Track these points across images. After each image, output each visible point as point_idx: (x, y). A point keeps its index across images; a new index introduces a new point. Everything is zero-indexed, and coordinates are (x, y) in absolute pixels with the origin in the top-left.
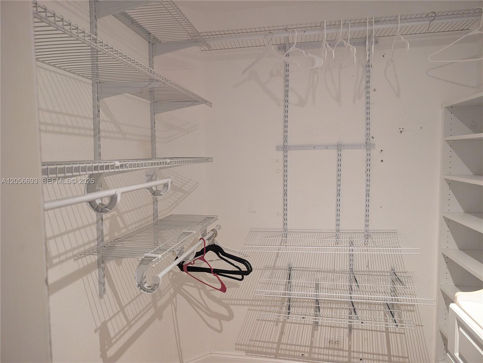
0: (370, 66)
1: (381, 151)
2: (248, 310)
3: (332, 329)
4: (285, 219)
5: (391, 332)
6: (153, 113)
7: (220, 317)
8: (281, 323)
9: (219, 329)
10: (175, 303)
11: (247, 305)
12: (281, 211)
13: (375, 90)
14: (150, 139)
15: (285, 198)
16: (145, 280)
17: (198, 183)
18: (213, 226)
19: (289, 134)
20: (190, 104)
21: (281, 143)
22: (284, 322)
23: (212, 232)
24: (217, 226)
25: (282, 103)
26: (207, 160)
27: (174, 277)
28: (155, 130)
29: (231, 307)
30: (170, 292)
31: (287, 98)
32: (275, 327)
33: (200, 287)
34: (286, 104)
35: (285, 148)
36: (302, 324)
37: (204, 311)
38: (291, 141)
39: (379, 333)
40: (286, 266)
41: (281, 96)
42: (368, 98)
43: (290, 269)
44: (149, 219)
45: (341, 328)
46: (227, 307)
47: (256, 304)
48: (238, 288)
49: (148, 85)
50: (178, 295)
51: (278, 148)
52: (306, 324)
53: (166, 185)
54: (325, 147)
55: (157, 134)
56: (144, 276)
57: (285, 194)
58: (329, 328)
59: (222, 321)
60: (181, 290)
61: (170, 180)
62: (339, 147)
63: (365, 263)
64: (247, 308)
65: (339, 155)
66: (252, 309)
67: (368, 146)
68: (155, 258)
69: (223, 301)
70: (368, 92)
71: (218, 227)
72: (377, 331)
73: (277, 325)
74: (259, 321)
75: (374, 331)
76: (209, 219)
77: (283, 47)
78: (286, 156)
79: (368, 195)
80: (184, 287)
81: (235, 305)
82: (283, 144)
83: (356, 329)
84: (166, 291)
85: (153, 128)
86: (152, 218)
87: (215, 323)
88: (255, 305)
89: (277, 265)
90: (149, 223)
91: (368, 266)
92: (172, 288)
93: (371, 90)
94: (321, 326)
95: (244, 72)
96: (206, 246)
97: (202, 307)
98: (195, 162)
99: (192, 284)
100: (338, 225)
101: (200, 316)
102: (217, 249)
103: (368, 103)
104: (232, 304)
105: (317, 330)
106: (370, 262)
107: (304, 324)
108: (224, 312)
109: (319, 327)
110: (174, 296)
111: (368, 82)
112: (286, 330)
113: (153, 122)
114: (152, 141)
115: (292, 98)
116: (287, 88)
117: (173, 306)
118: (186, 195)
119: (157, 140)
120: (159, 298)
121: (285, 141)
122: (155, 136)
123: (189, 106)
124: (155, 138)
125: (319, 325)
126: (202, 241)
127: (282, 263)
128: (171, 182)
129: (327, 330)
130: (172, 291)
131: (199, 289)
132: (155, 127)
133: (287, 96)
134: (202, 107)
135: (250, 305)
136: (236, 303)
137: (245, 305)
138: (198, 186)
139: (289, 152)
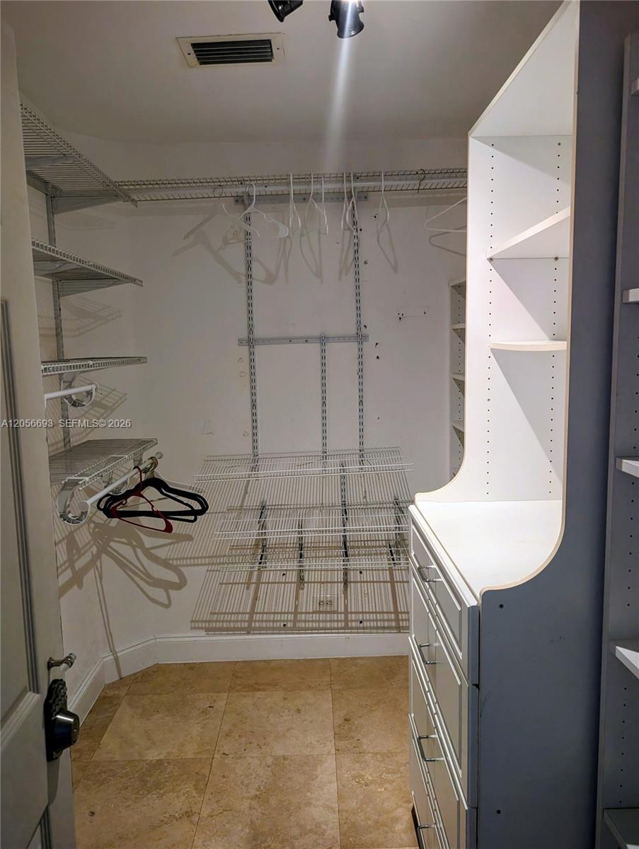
0: (358, 229)
1: (377, 344)
2: (207, 571)
3: (322, 585)
4: (255, 441)
5: (397, 582)
6: (57, 295)
7: (167, 586)
8: (253, 585)
9: (167, 603)
10: (99, 566)
11: (205, 565)
12: (250, 431)
13: (366, 263)
14: (54, 332)
15: (254, 411)
16: (69, 509)
17: (126, 394)
18: (151, 452)
19: (255, 322)
20: (111, 283)
21: (244, 334)
22: (258, 583)
23: (151, 461)
24: (157, 454)
25: (244, 279)
26: (139, 360)
27: (97, 530)
28: (61, 320)
29: (182, 569)
30: (92, 552)
31: (249, 273)
32: (245, 591)
33: (135, 543)
34: (250, 280)
35: (251, 342)
36: (282, 583)
37: (142, 579)
38: (259, 332)
39: (382, 584)
40: (258, 504)
41: (242, 269)
42: (357, 273)
43: (264, 507)
44: (59, 445)
45: (335, 582)
46: (176, 569)
47: (218, 561)
48: (191, 542)
49: (60, 267)
50: (104, 556)
51: (241, 342)
52: (288, 583)
53: (89, 393)
54: (304, 340)
55: (65, 325)
56: (67, 504)
57: (254, 406)
58: (319, 584)
59: (170, 591)
60: (108, 548)
61: (94, 387)
62: (323, 340)
63: (361, 492)
64: (206, 568)
65: (323, 351)
66: (213, 569)
67: (360, 338)
68: (81, 480)
69: (171, 562)
70: (357, 266)
71: (159, 455)
72: (380, 582)
73: (248, 588)
74: (224, 586)
75: (377, 582)
76: (145, 443)
77: (242, 201)
78: (252, 353)
79: (361, 402)
80: (112, 544)
81: (187, 565)
82: (247, 337)
83: (354, 582)
84: (86, 549)
85: (57, 317)
86: (63, 444)
87: (159, 594)
88: (216, 564)
89: (245, 504)
90: (59, 451)
91: (365, 497)
92: (94, 547)
93: (361, 262)
94: (308, 582)
95: (187, 236)
96: (143, 480)
97: (139, 573)
98: (122, 363)
99: (123, 540)
100: (324, 445)
101: (138, 586)
102: (159, 484)
103: (357, 280)
104: (183, 566)
105: (303, 589)
106: (367, 492)
107: (285, 583)
108: (171, 577)
109: (306, 585)
110: (97, 557)
111: (356, 252)
112: (261, 594)
113: (58, 310)
114: (57, 335)
115: (257, 271)
116: (249, 259)
117: (96, 571)
118: (109, 412)
119: (64, 333)
120: (76, 557)
121: (251, 330)
122: (61, 328)
123: (110, 286)
124: (62, 331)
125: (306, 583)
126: (137, 470)
127: (253, 501)
128: (96, 389)
129: (316, 587)
130: (94, 549)
131: (134, 548)
132: (60, 315)
133: (249, 268)
134: (129, 286)
135: (209, 564)
136: (189, 563)
137: (201, 565)
138: (125, 399)
139: (256, 347)
